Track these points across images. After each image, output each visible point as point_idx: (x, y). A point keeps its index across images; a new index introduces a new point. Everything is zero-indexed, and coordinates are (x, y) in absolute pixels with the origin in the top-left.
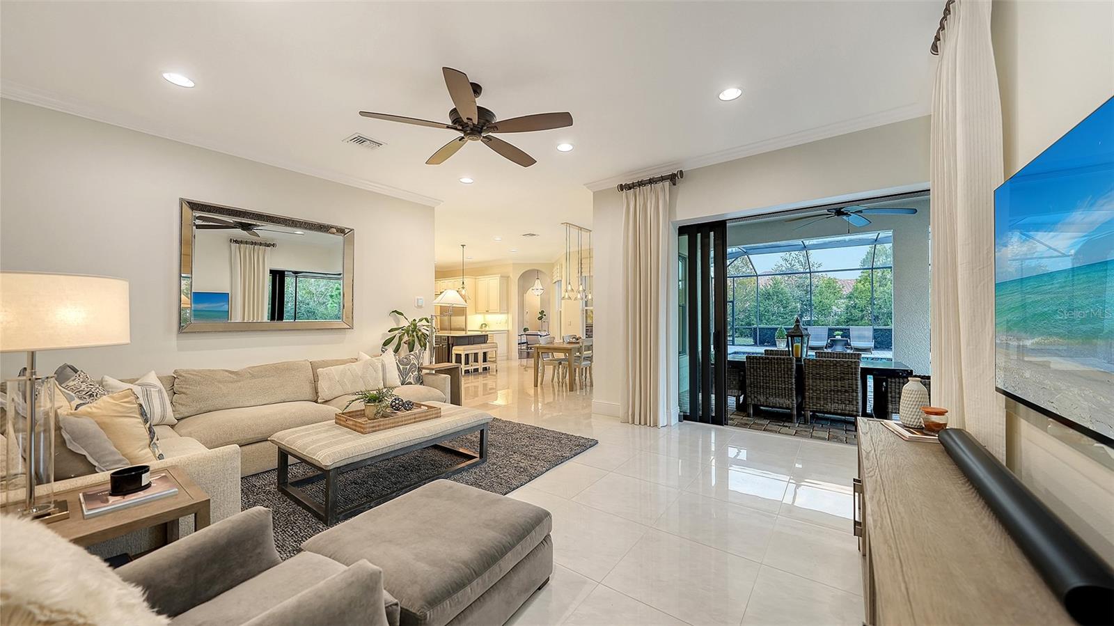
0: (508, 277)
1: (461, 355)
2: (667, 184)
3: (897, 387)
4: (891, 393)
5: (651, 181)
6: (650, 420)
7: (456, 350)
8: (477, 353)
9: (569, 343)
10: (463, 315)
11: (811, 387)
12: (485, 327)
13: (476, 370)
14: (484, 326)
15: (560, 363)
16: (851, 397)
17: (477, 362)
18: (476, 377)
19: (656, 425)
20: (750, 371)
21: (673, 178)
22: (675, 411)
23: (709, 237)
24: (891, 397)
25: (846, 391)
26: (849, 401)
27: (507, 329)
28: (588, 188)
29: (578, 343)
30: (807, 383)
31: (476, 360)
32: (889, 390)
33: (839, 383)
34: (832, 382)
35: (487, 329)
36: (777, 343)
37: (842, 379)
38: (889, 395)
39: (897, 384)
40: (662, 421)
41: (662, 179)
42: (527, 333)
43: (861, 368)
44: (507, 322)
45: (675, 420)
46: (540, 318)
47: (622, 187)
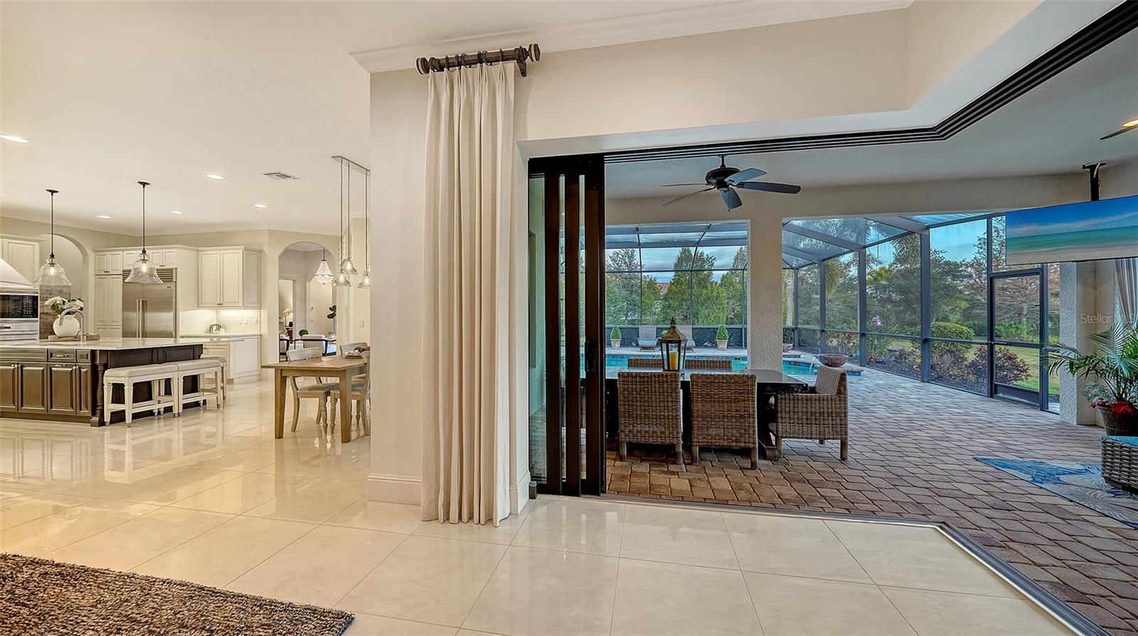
0: (260, 252)
1: (123, 385)
2: (511, 66)
3: (787, 405)
4: (781, 412)
5: (481, 58)
6: (480, 511)
7: (112, 376)
8: (170, 379)
9: (350, 357)
10: (170, 310)
11: (700, 413)
12: (218, 329)
13: (169, 410)
14: (215, 328)
15: (328, 394)
16: (747, 424)
17: (170, 394)
18: (167, 422)
19: (490, 519)
20: (624, 394)
21: (521, 57)
22: (524, 480)
23: (577, 181)
24: (781, 417)
25: (741, 417)
26: (745, 429)
27: (258, 333)
28: (360, 62)
29: (359, 357)
30: (695, 409)
31: (168, 392)
32: (779, 409)
33: (734, 405)
34: (726, 405)
35: (222, 332)
36: (612, 343)
37: (737, 400)
38: (779, 415)
39: (787, 401)
40: (502, 509)
41: (503, 57)
42: (305, 336)
43: (758, 383)
44: (259, 322)
45: (523, 499)
46: (331, 316)
47: (427, 66)
